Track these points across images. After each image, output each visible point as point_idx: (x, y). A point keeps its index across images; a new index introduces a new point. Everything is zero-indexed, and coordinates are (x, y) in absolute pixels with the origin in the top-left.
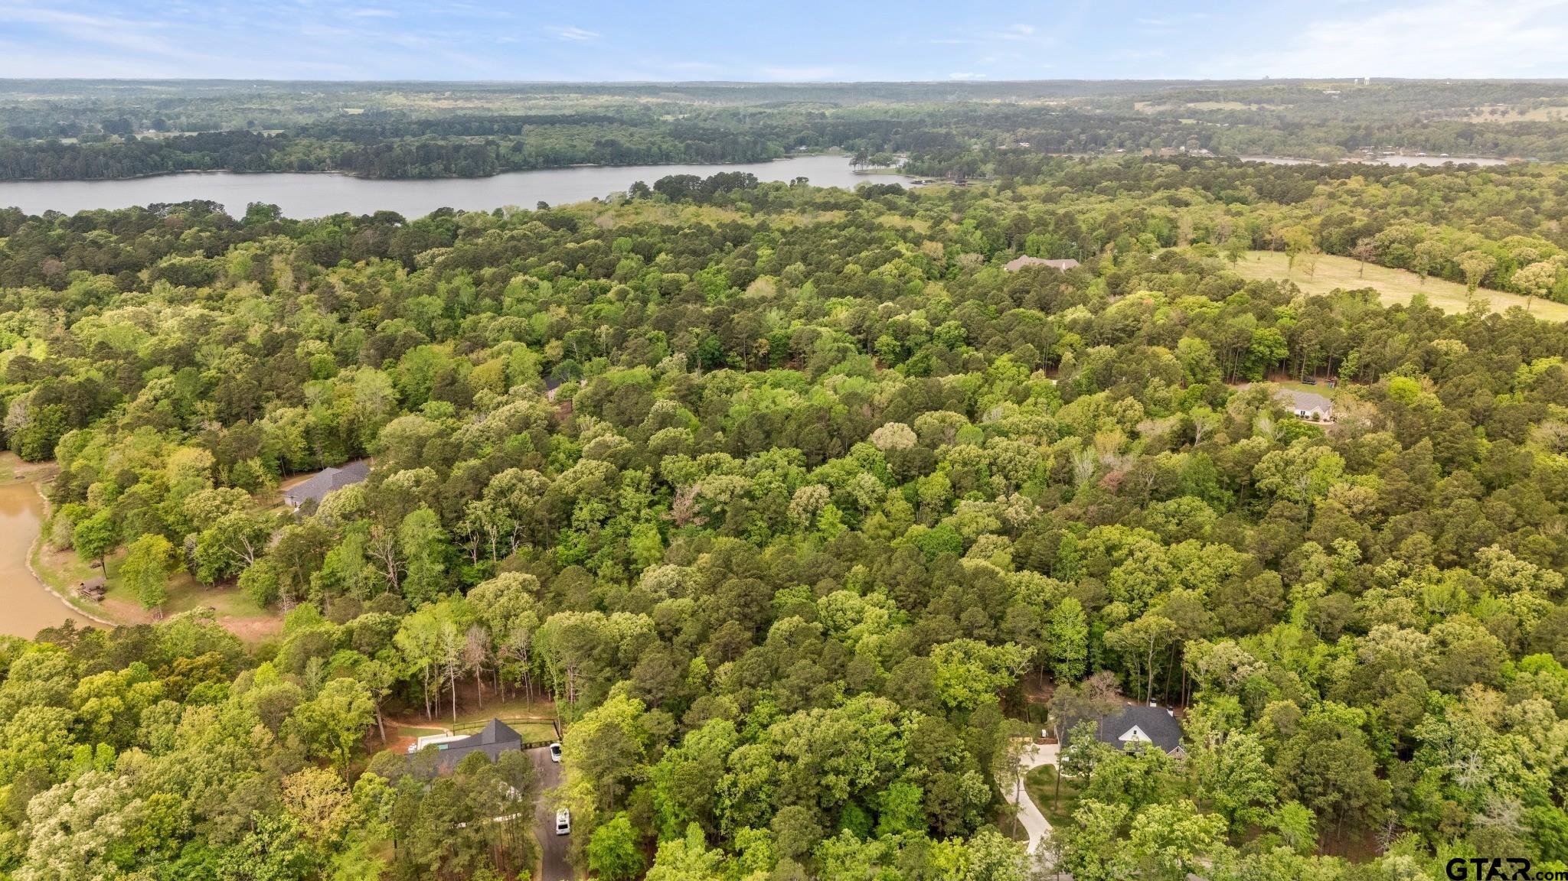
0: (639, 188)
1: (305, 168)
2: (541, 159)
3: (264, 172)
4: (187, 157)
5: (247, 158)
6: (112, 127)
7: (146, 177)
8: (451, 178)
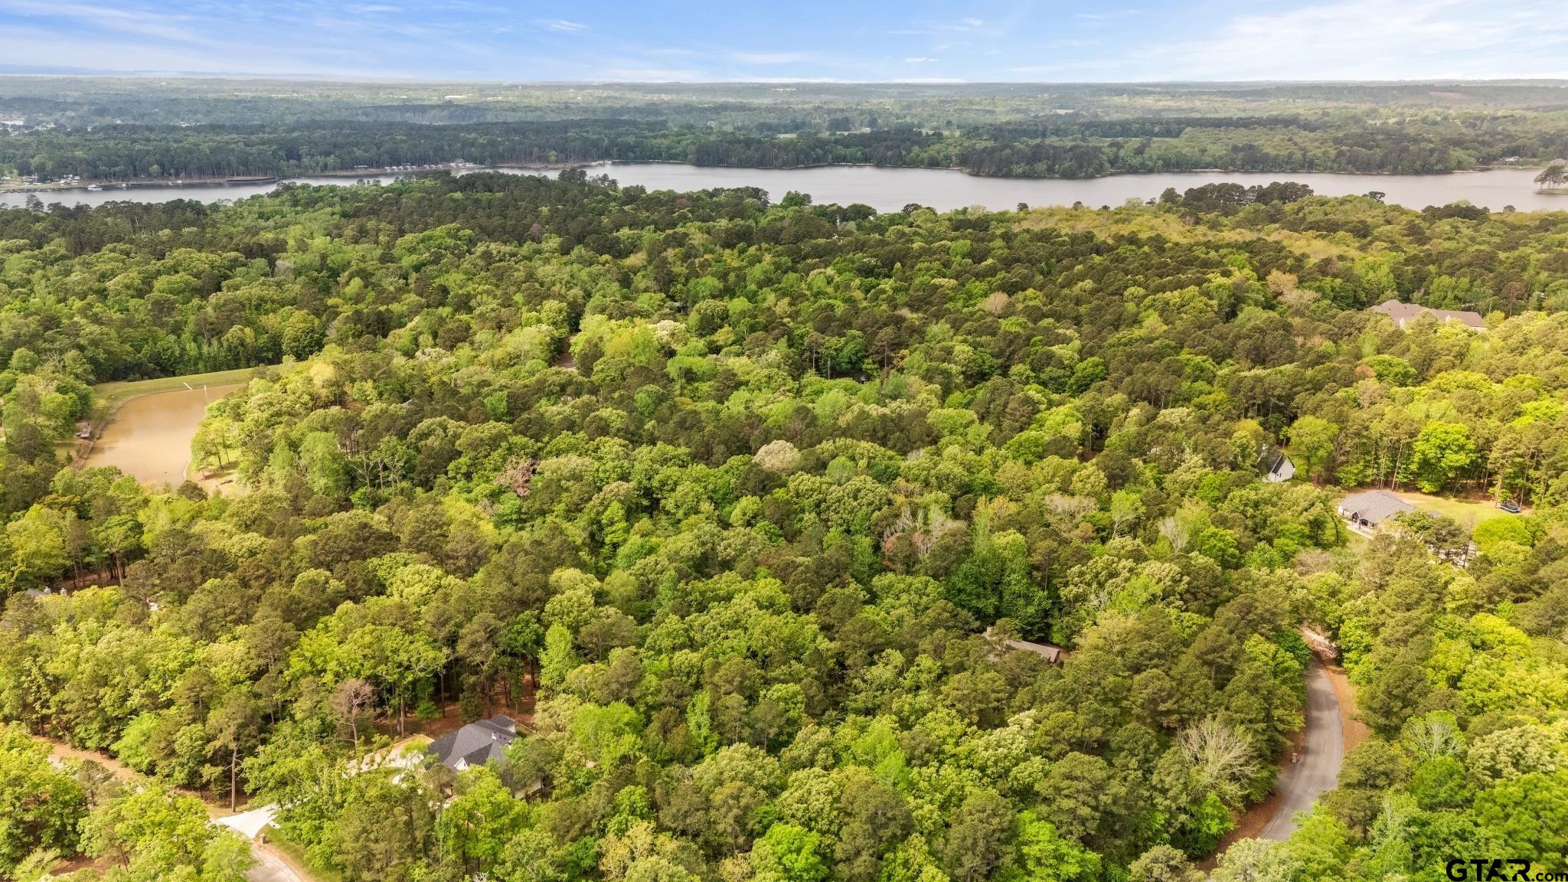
0: (1170, 196)
1: (934, 164)
2: (1160, 162)
3: (900, 167)
4: (848, 151)
5: (890, 153)
6: (836, 125)
7: (807, 168)
8: (1052, 178)
